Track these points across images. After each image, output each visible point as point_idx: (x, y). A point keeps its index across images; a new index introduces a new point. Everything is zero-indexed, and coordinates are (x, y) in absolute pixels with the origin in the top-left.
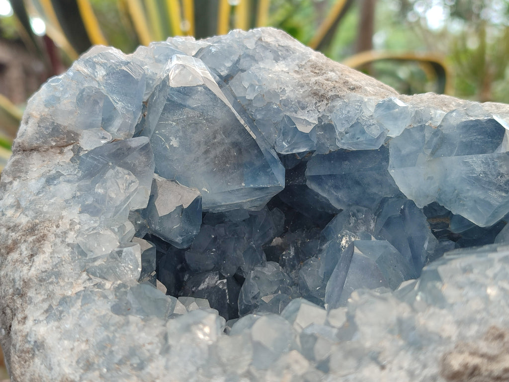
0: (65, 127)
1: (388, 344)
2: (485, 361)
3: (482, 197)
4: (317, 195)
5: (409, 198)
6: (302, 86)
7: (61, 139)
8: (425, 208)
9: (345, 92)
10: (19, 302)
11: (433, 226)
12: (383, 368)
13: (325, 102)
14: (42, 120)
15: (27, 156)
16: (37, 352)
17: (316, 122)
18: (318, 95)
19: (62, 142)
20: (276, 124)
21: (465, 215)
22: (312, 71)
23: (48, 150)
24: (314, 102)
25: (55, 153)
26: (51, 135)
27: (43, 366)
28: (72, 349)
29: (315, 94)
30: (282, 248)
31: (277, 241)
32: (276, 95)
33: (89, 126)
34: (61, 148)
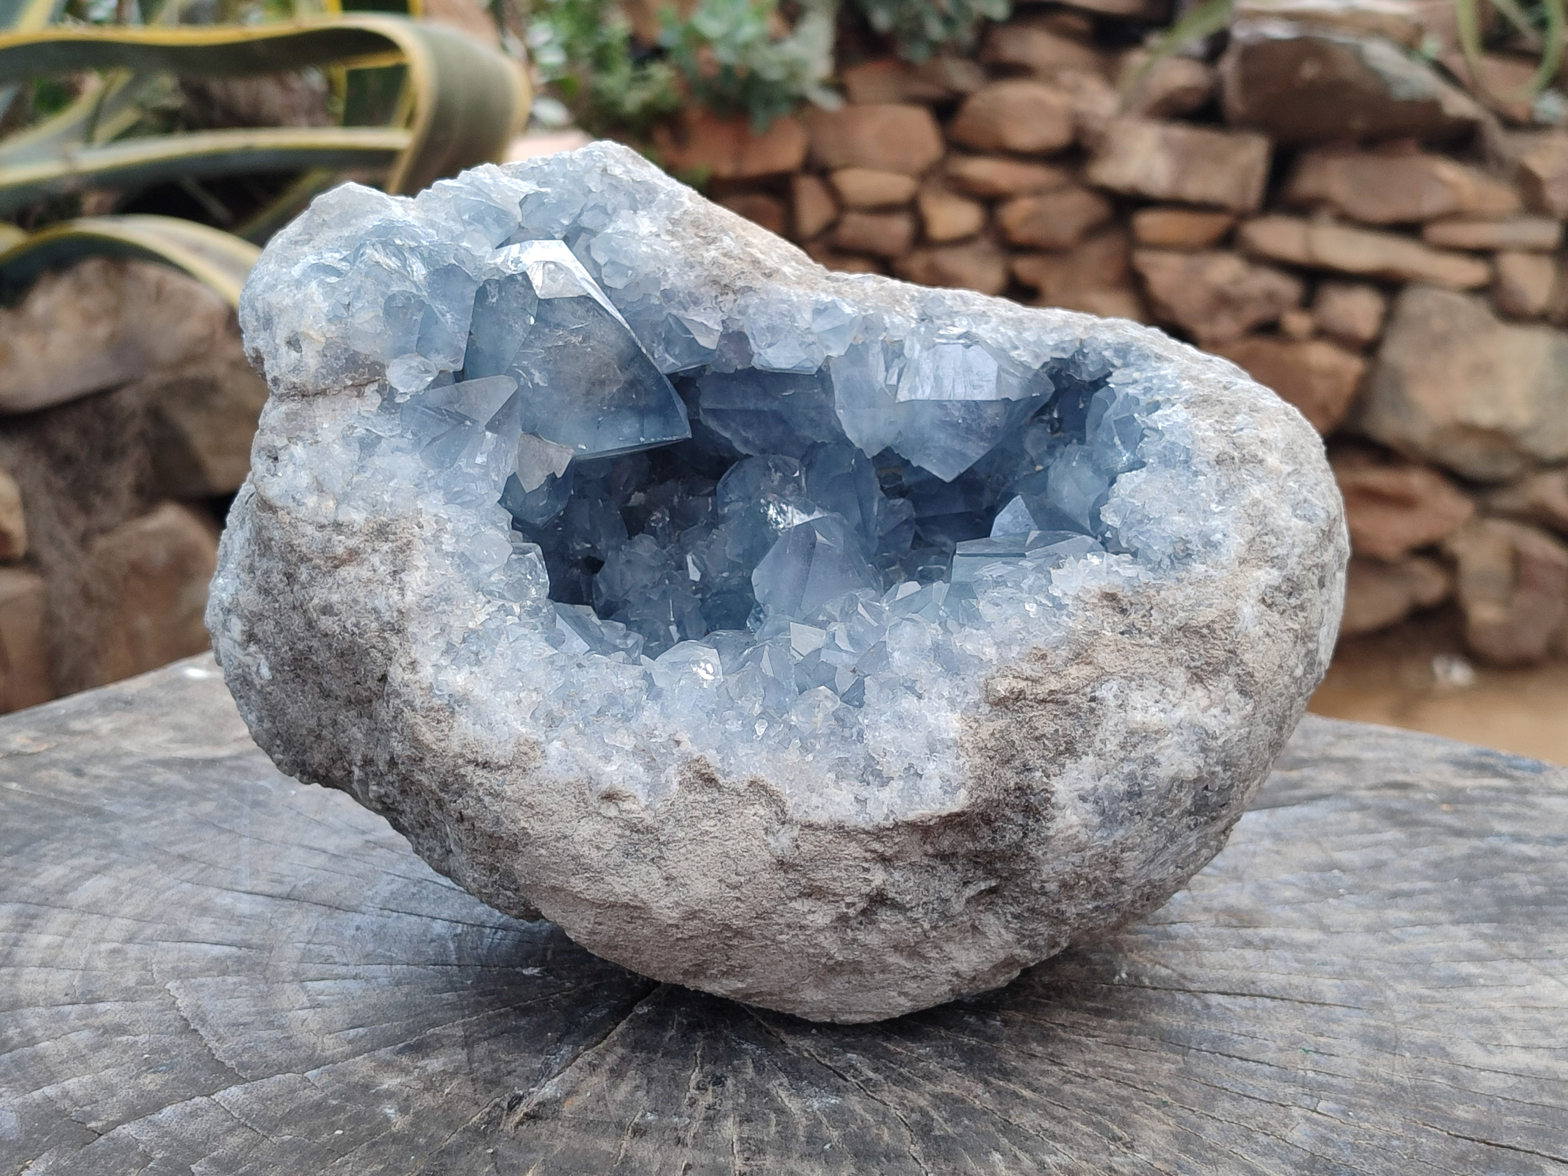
0: (367, 357)
1: (924, 671)
2: (1030, 684)
3: (958, 448)
4: (713, 432)
5: (857, 445)
6: (692, 267)
7: (361, 375)
8: (874, 458)
9: (759, 282)
10: (395, 641)
11: (883, 481)
12: (920, 697)
13: (731, 296)
14: (330, 344)
15: (310, 405)
16: (457, 709)
17: (721, 329)
18: (719, 283)
19: (360, 380)
20: (654, 325)
21: (927, 467)
22: (697, 235)
23: (340, 391)
24: (714, 294)
25: (351, 397)
26: (345, 369)
27: (478, 727)
28: (519, 702)
29: (715, 282)
30: (647, 510)
31: (638, 498)
32: (657, 282)
33: (400, 352)
34: (358, 388)
